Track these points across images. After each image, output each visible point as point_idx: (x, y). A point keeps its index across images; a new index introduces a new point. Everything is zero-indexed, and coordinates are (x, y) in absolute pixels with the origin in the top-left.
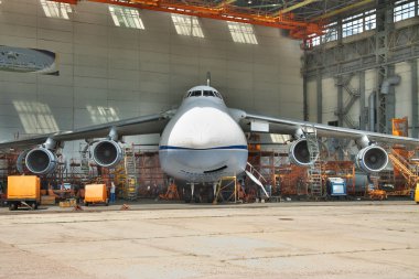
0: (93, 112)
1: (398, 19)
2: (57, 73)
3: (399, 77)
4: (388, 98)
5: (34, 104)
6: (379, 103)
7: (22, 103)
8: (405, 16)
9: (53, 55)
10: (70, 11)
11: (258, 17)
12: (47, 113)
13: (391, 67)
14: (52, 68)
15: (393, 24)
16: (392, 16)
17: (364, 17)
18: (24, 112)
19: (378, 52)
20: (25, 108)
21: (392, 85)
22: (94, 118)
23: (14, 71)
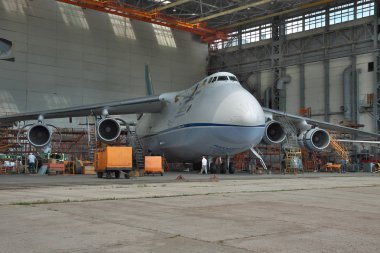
1: (289, 32)
2: (12, 60)
3: (289, 77)
4: (281, 93)
6: (273, 96)
8: (295, 31)
9: (9, 43)
10: (25, 6)
11: (180, 24)
13: (284, 69)
14: (9, 55)
15: (285, 36)
16: (284, 29)
17: (260, 29)
19: (273, 57)
21: (285, 83)
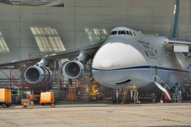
0: (90, 33)
2: (62, 5)
5: (46, 29)
7: (37, 29)
12: (56, 35)
18: (38, 35)
20: (39, 32)
22: (90, 38)
23: (30, 5)
